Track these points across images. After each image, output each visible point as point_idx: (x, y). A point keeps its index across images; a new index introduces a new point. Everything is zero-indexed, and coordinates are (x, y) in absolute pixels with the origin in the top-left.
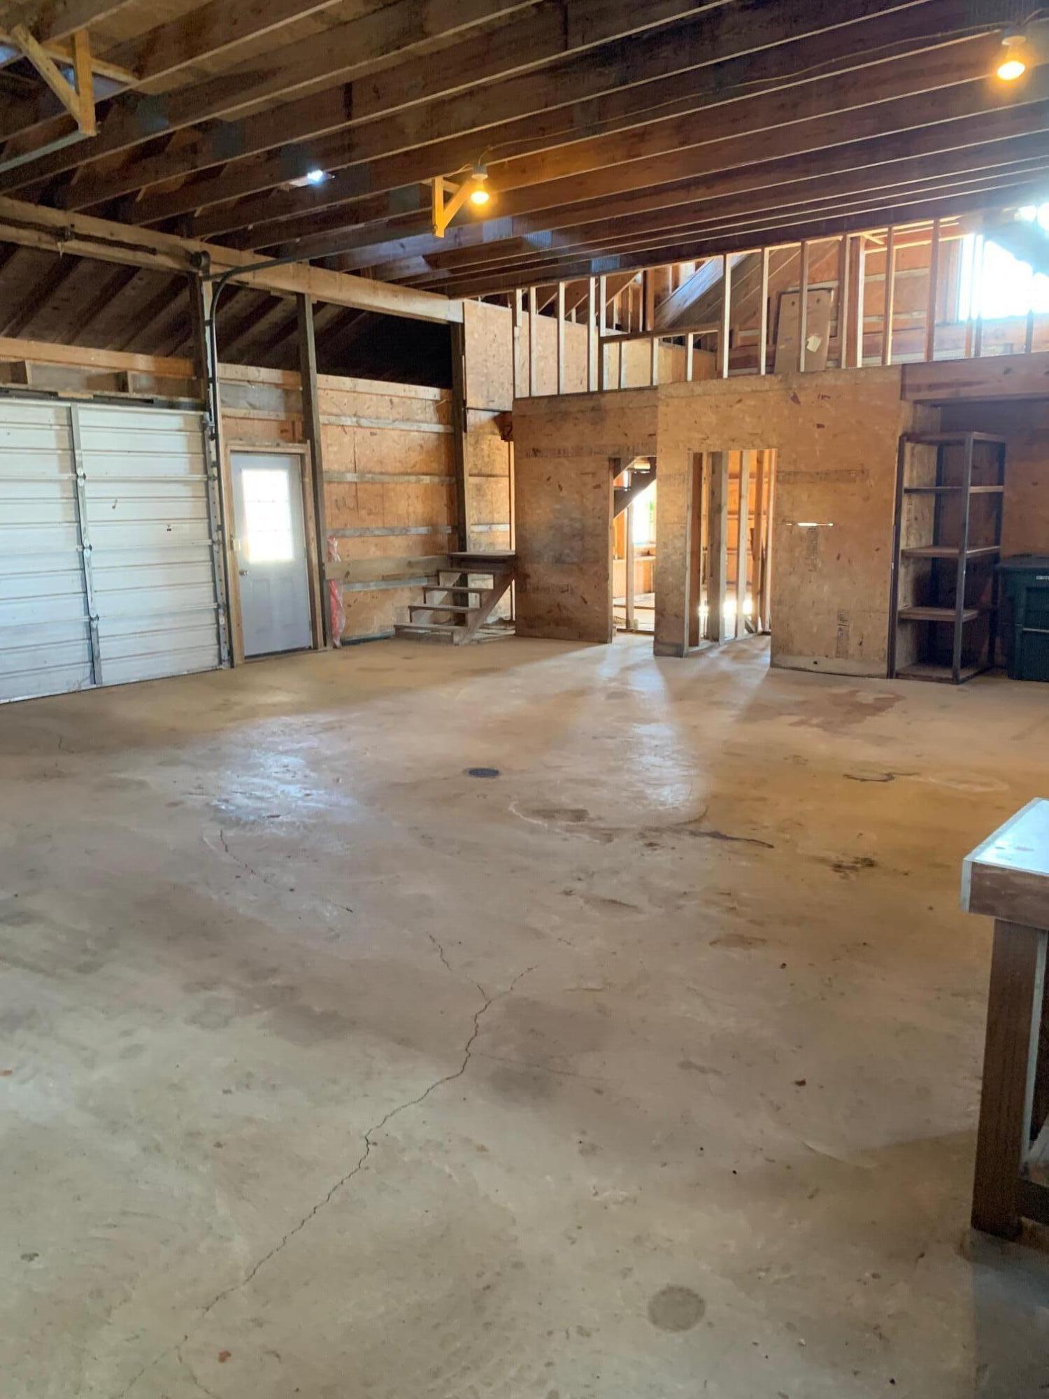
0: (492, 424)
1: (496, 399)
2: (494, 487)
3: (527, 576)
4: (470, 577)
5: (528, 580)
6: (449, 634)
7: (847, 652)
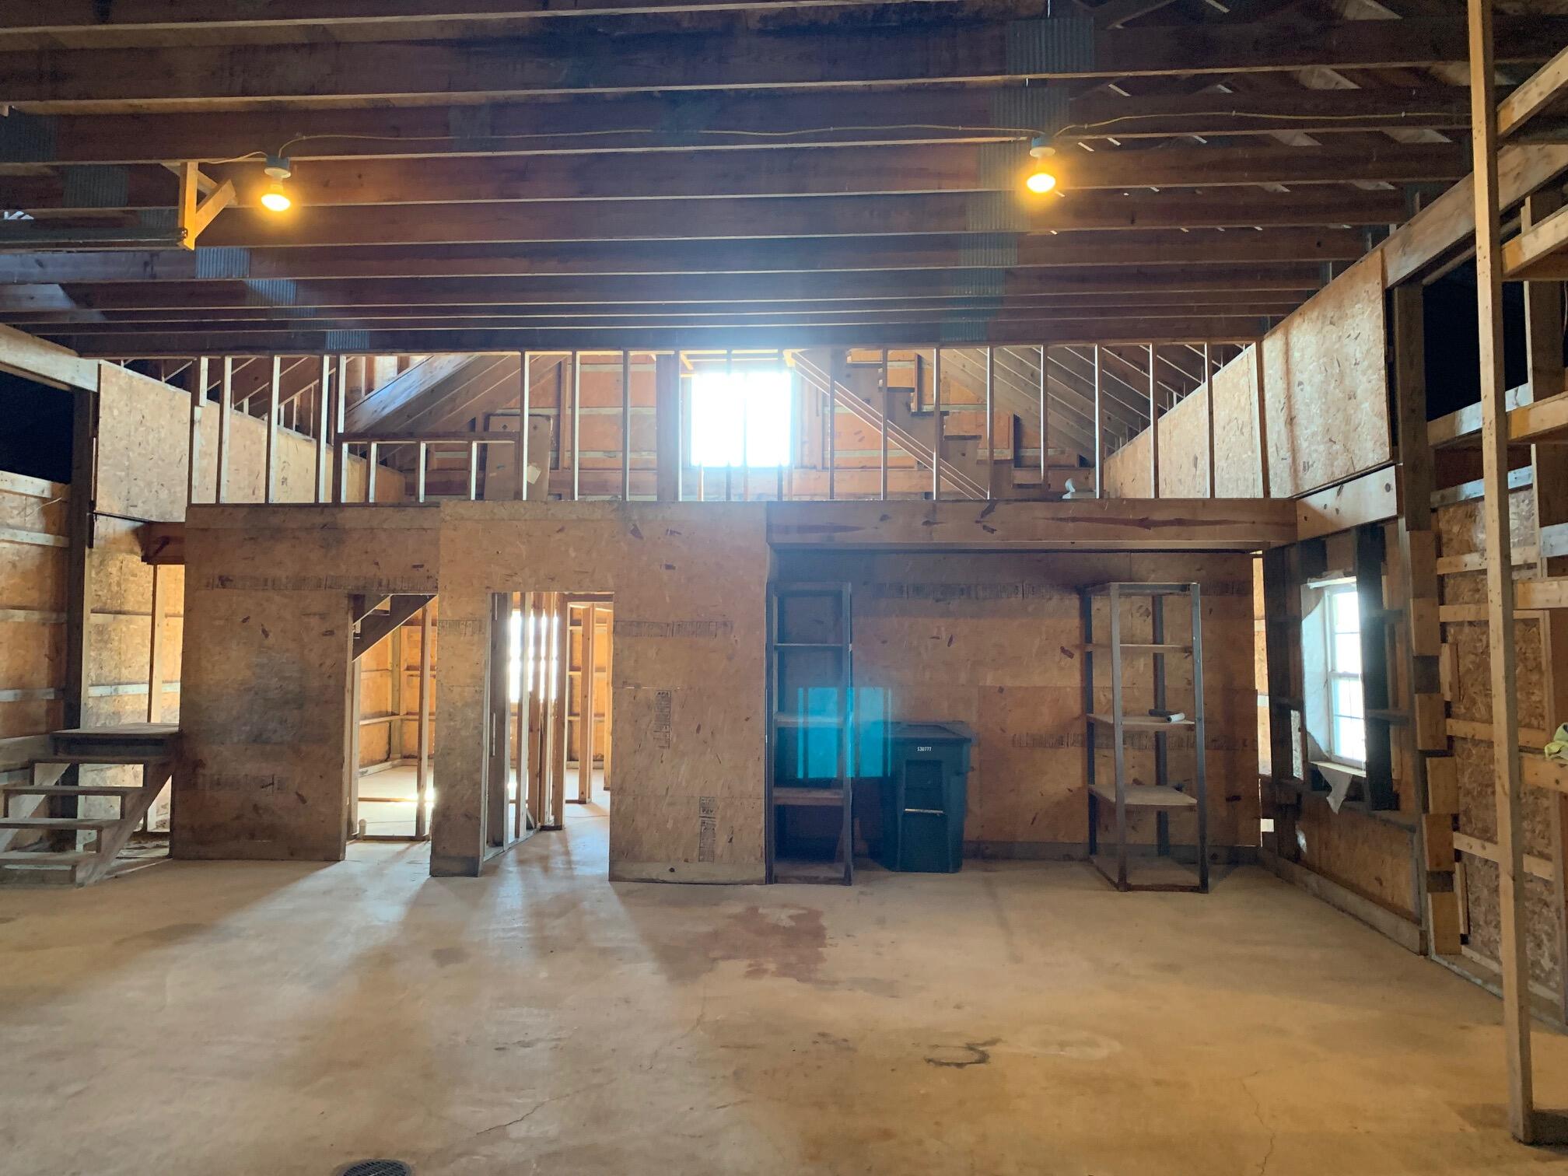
0: (131, 538)
1: (140, 504)
2: (124, 629)
3: (199, 764)
4: (83, 769)
5: (201, 771)
6: (69, 868)
7: (713, 852)
